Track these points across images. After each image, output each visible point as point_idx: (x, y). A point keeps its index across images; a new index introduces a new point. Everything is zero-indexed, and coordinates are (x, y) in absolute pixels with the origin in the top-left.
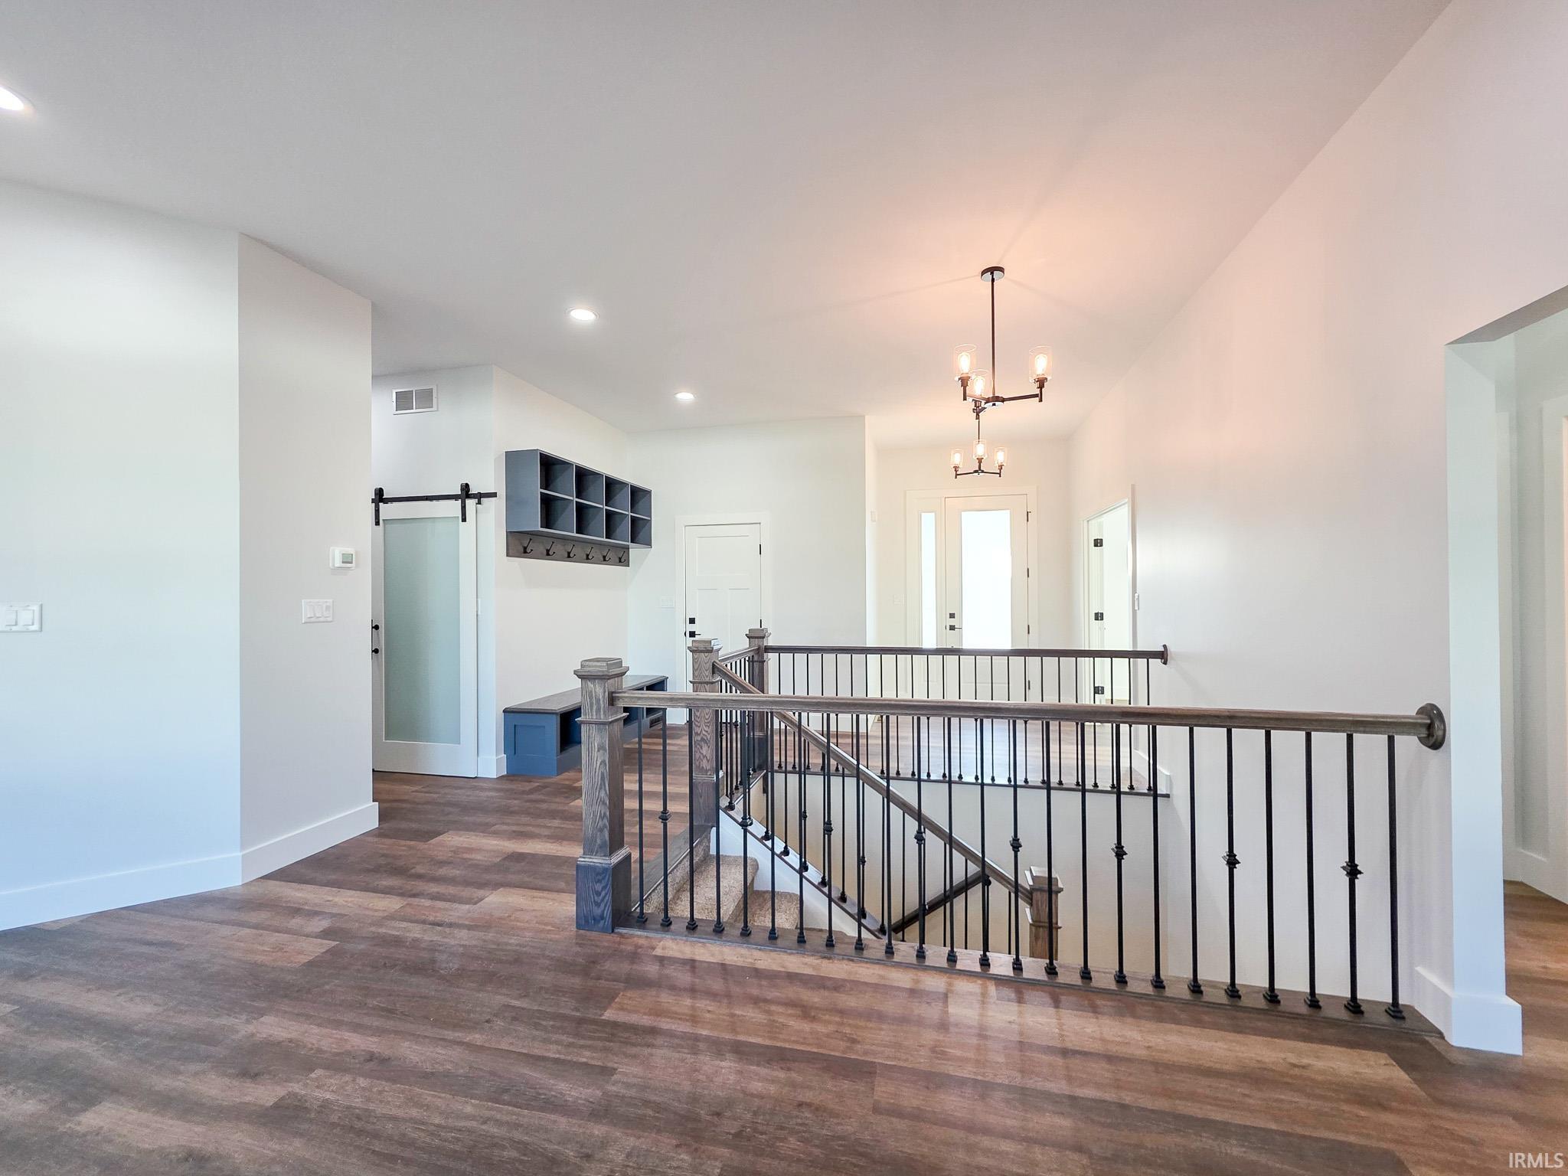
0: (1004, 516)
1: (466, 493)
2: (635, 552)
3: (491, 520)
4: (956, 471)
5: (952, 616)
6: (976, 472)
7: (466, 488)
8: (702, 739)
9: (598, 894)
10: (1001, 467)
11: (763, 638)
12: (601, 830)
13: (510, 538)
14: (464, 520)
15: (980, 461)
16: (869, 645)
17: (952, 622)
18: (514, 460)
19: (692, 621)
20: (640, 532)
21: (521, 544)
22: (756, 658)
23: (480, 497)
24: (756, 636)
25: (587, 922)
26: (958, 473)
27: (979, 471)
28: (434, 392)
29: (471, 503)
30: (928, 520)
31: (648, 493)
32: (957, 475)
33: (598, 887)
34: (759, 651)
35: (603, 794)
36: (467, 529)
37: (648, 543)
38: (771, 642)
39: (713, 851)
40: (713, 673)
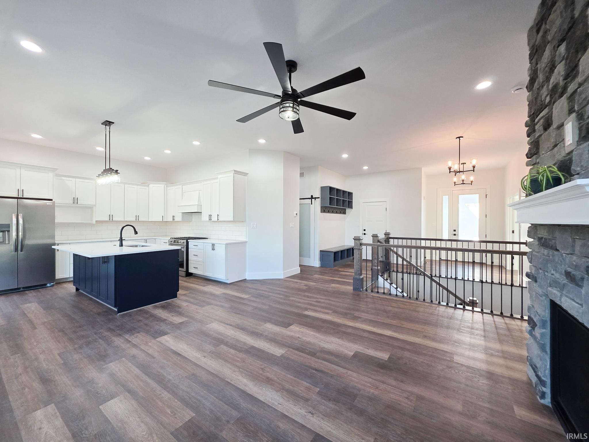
0: (476, 197)
1: (312, 197)
2: (348, 210)
3: (317, 204)
4: (455, 183)
5: (455, 231)
6: (462, 184)
7: (312, 196)
8: (375, 258)
9: (358, 283)
10: (472, 182)
11: (389, 235)
12: (358, 271)
13: (322, 208)
14: (312, 204)
15: (463, 181)
16: (422, 238)
17: (455, 233)
18: (323, 189)
19: (365, 230)
20: (350, 205)
21: (324, 209)
22: (387, 240)
23: (315, 198)
24: (387, 234)
25: (355, 289)
26: (455, 184)
27: (463, 184)
28: (304, 173)
29: (313, 200)
30: (446, 198)
31: (352, 193)
32: (455, 185)
33: (358, 282)
34: (388, 238)
35: (359, 263)
36: (312, 206)
37: (351, 207)
38: (391, 236)
39: (377, 286)
40: (378, 242)
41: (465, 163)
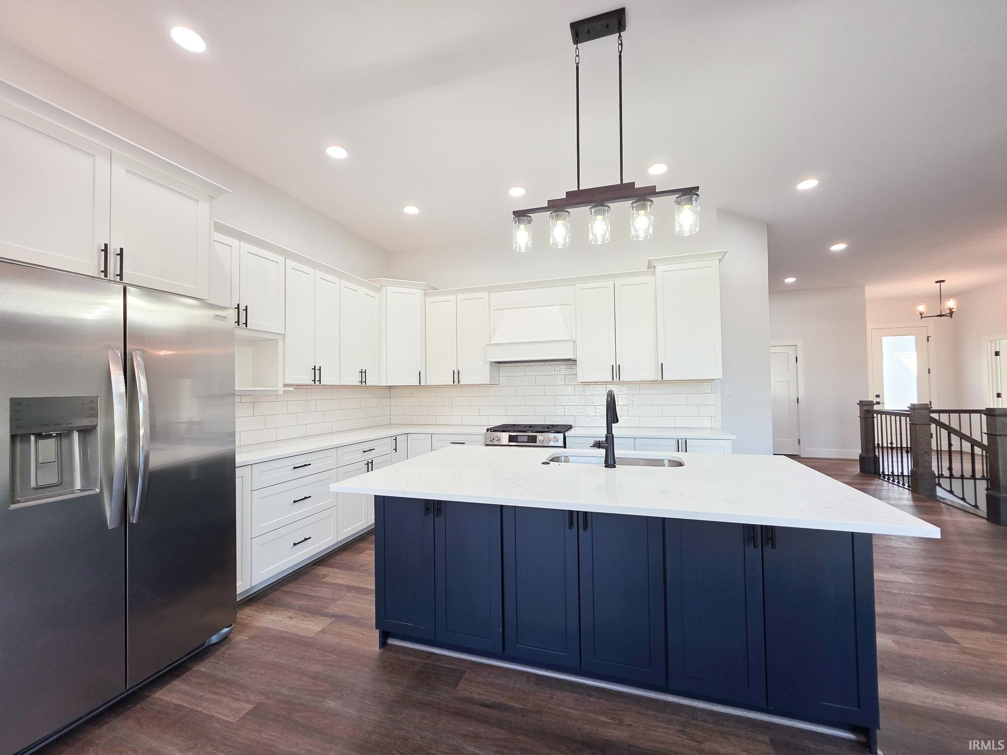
0: (912, 339)
4: (921, 315)
5: (878, 396)
27: (942, 315)
41: (943, 281)
